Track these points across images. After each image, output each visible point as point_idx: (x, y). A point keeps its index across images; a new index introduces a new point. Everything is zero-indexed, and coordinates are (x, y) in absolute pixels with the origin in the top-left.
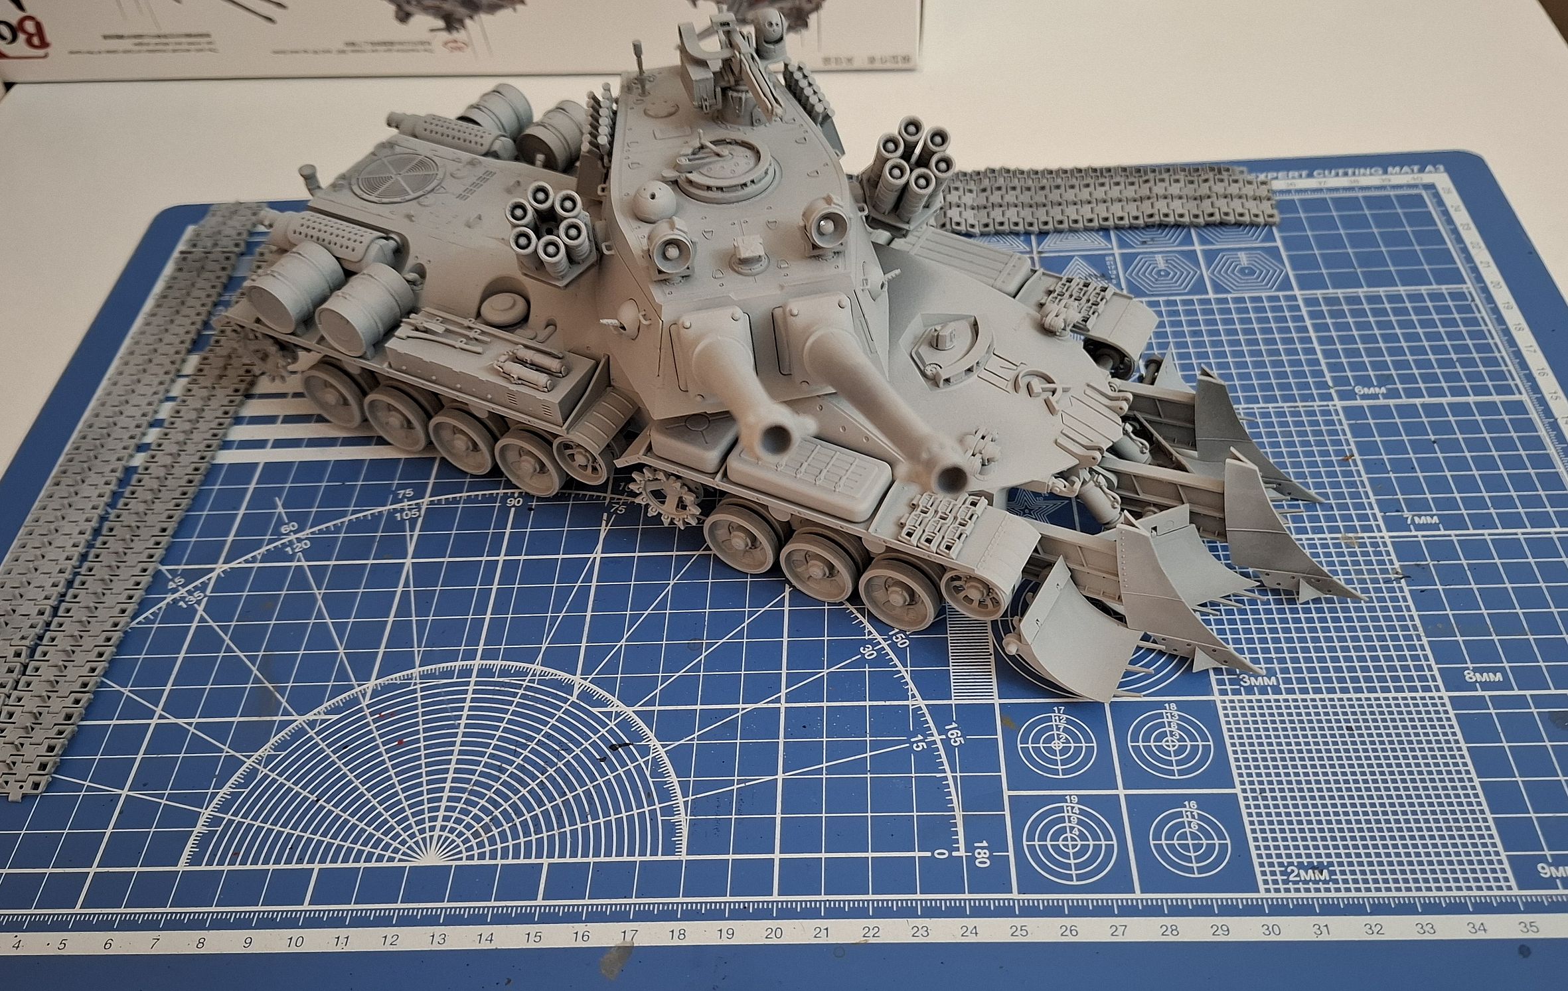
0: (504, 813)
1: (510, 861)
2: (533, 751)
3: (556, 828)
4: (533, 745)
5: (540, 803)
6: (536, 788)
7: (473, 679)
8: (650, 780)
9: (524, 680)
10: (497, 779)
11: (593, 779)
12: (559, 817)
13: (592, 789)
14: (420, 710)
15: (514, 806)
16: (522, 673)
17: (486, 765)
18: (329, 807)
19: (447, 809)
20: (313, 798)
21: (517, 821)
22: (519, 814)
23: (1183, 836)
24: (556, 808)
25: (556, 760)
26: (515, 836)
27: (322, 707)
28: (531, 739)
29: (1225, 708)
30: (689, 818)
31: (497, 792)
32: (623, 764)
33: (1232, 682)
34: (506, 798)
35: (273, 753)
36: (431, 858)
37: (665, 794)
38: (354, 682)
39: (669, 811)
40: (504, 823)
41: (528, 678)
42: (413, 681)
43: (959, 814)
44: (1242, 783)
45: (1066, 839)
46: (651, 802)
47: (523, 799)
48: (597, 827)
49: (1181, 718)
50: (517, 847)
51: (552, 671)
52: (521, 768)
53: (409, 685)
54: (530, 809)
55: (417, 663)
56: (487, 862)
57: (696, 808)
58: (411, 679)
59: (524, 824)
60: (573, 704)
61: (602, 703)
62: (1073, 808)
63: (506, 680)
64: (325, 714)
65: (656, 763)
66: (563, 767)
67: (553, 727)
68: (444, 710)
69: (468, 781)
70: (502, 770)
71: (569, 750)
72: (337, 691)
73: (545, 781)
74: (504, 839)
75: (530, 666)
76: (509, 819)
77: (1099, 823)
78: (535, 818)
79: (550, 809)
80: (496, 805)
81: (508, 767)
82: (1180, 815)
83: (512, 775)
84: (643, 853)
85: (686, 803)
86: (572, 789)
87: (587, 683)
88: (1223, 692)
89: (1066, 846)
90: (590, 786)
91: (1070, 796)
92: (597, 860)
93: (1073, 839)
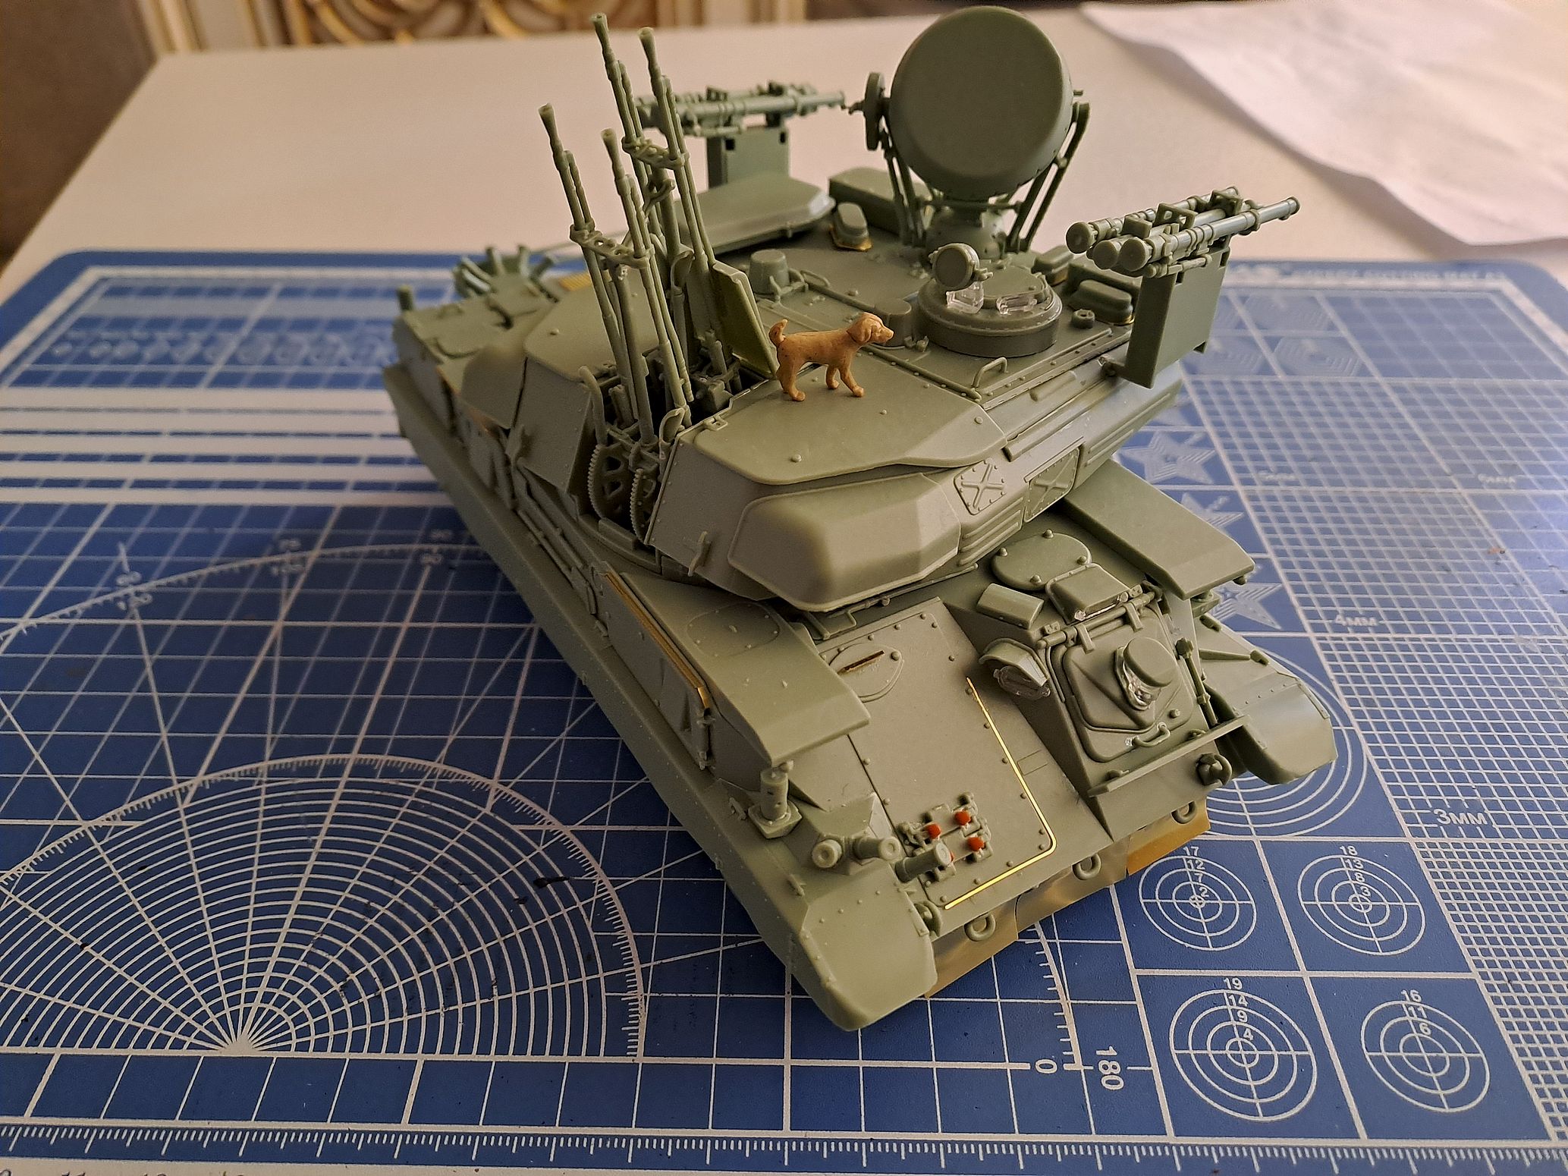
0: (365, 977)
1: (365, 1055)
2: (419, 885)
3: (441, 1005)
4: (420, 875)
5: (422, 965)
6: (418, 941)
7: (345, 779)
8: (592, 935)
9: (417, 783)
10: (358, 924)
11: (505, 929)
12: (449, 988)
13: (502, 945)
14: (261, 820)
15: (381, 968)
16: (415, 773)
17: (347, 903)
18: (98, 956)
19: (280, 967)
20: (78, 942)
21: (383, 991)
22: (387, 979)
23: (1411, 1046)
24: (445, 973)
25: (452, 900)
26: (377, 1015)
27: (121, 809)
28: (416, 866)
29: (1425, 855)
30: (648, 995)
31: (359, 945)
32: (553, 908)
33: (1426, 819)
34: (370, 955)
35: (33, 871)
36: (242, 1045)
37: (614, 957)
38: (174, 777)
39: (619, 983)
40: (363, 994)
41: (423, 781)
42: (257, 779)
43: (1065, 1002)
44: (1479, 964)
45: (1234, 1047)
46: (591, 969)
47: (396, 957)
48: (505, 1005)
49: (1366, 867)
50: (377, 1032)
51: (459, 771)
52: (397, 909)
53: (250, 784)
54: (405, 972)
55: (268, 754)
56: (329, 1055)
57: (659, 980)
58: (255, 776)
59: (393, 996)
60: (485, 819)
61: (527, 818)
62: (1237, 997)
63: (392, 782)
64: (123, 819)
65: (602, 909)
66: (462, 910)
67: (453, 851)
68: (295, 821)
69: (315, 926)
70: (369, 912)
71: (473, 886)
72: (146, 788)
73: (433, 930)
74: (359, 1019)
75: (428, 763)
76: (370, 987)
77: (1281, 1023)
78: (411, 988)
79: (435, 974)
80: (354, 964)
81: (379, 907)
82: (1398, 1011)
83: (383, 920)
84: (575, 1051)
85: (645, 972)
86: (472, 943)
87: (507, 790)
88: (1417, 833)
89: (1238, 1058)
90: (500, 940)
91: (1230, 978)
92: (502, 1058)
93: (1246, 1047)
